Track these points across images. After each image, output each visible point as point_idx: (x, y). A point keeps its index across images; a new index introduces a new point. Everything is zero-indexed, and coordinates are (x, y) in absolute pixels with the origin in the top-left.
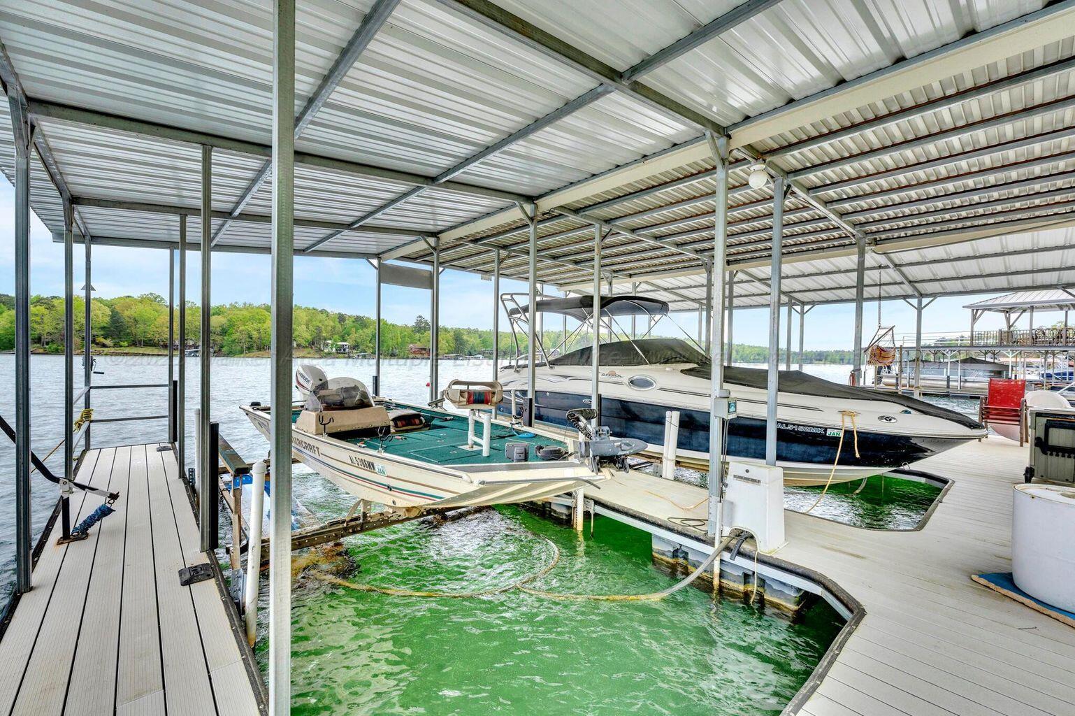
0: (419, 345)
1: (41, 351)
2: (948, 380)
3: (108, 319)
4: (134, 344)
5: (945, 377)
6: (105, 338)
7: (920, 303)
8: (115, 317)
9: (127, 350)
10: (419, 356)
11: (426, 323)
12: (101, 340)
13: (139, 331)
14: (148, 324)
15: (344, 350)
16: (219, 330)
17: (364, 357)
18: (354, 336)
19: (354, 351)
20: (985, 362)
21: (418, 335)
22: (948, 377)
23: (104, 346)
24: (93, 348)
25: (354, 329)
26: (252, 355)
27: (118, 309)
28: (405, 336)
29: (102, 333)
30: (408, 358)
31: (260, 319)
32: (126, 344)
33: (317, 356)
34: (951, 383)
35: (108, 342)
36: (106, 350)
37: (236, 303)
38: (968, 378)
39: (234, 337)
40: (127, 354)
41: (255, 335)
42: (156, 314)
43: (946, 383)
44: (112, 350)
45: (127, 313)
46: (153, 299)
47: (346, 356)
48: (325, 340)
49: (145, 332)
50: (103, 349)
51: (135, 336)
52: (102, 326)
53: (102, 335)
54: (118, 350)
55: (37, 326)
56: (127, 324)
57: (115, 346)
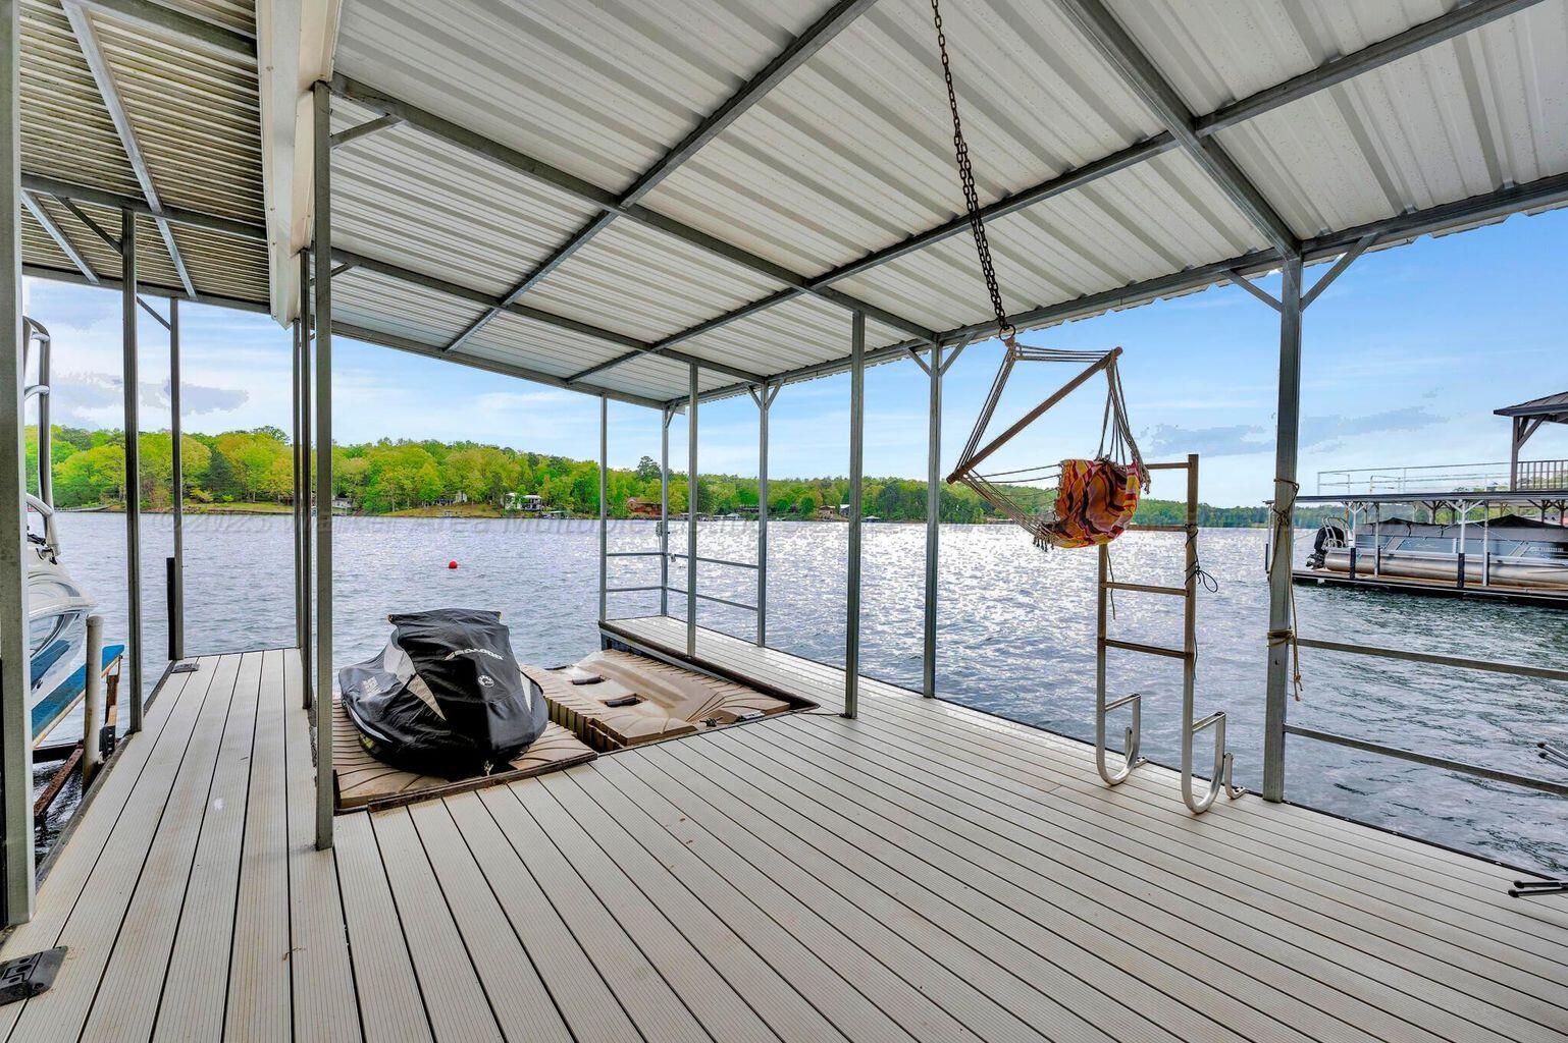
0: (643, 499)
1: (119, 508)
2: (1462, 561)
3: (206, 463)
4: (244, 497)
5: (1454, 555)
6: (202, 490)
7: (1293, 281)
8: (216, 458)
9: (233, 507)
10: (643, 515)
11: (655, 467)
12: (197, 492)
13: (249, 479)
14: (262, 469)
15: (535, 506)
16: (358, 478)
17: (563, 517)
18: (548, 485)
19: (548, 508)
20: (1541, 525)
21: (642, 485)
22: (1461, 556)
23: (202, 501)
24: (186, 504)
25: (548, 476)
26: (402, 513)
27: (220, 449)
28: (622, 486)
29: (199, 482)
30: (626, 518)
31: (416, 463)
32: (230, 498)
33: (494, 514)
34: (1467, 569)
35: (206, 495)
36: (202, 506)
37: (386, 439)
38: (1505, 558)
39: (378, 487)
41: (408, 484)
42: (273, 456)
43: (1455, 568)
44: (211, 506)
45: (233, 455)
46: (271, 434)
47: (537, 514)
48: (506, 491)
49: (258, 482)
50: (200, 505)
51: (244, 486)
52: (197, 473)
53: (199, 486)
54: (219, 507)
55: (112, 474)
56: (234, 471)
57: (215, 500)
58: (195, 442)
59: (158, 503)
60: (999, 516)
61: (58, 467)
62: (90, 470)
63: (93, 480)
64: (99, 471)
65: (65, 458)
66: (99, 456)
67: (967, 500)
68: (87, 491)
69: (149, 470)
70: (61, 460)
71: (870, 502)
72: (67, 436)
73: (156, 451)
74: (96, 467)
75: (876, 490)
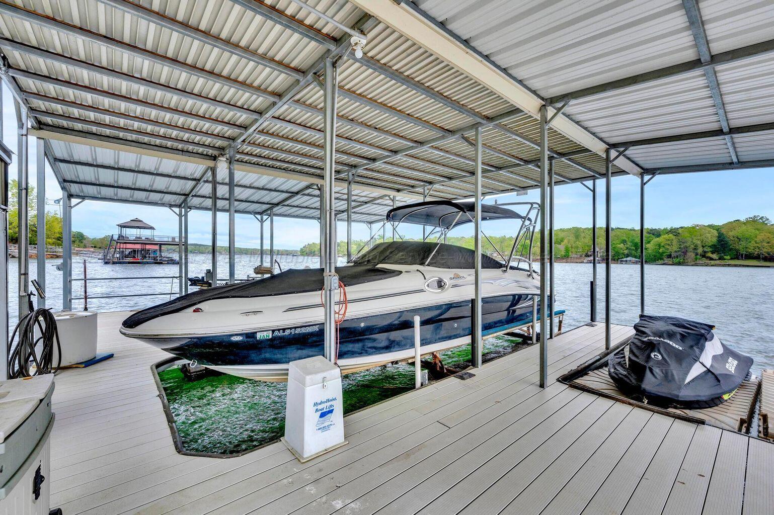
1: (671, 263)
3: (715, 240)
4: (737, 257)
6: (712, 254)
8: (721, 236)
9: (729, 262)
12: (710, 255)
13: (741, 247)
14: (749, 241)
23: (711, 259)
24: (703, 261)
27: (723, 231)
29: (711, 250)
32: (728, 257)
35: (715, 256)
36: (713, 262)
40: (729, 265)
42: (758, 232)
44: (718, 262)
45: (731, 234)
46: (757, 221)
49: (746, 248)
50: (710, 261)
51: (737, 251)
52: (710, 244)
53: (710, 251)
54: (722, 262)
55: (669, 248)
56: (731, 242)
57: (720, 259)
58: (709, 229)
59: (689, 260)
61: (648, 246)
62: (659, 245)
63: (661, 251)
64: (663, 246)
65: (650, 242)
66: (664, 240)
68: (657, 256)
69: (685, 244)
70: (649, 242)
72: (652, 232)
73: (689, 235)
74: (662, 244)
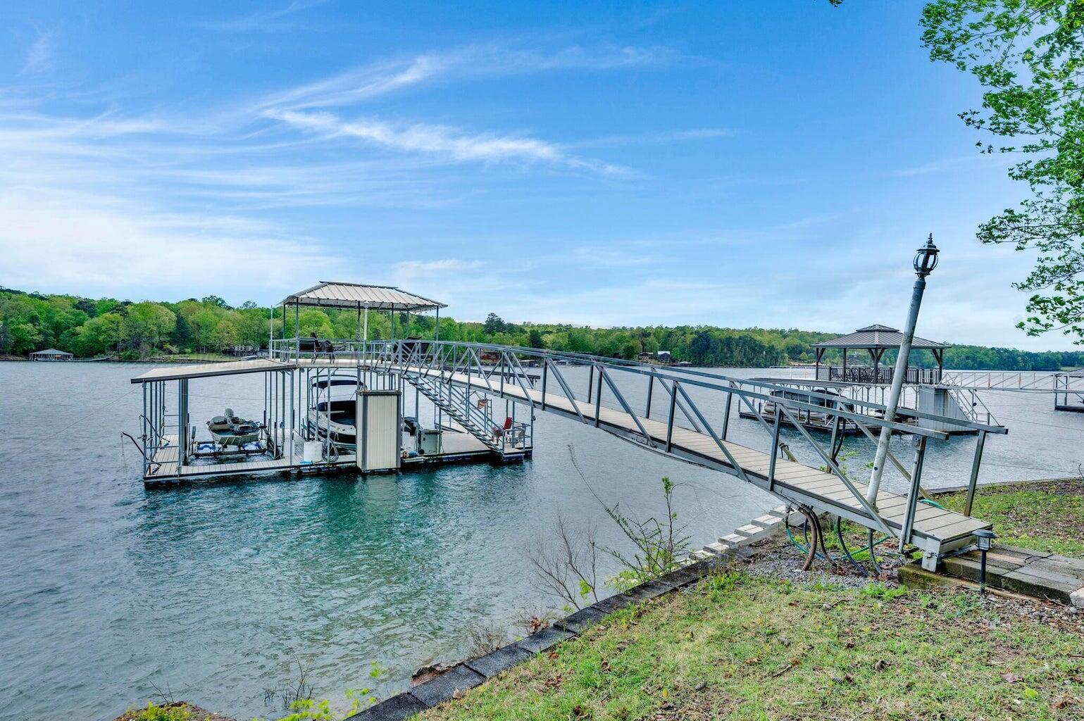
1: (117, 358)
3: (174, 325)
4: (198, 349)
6: (172, 344)
8: (180, 321)
9: (191, 357)
12: (168, 346)
13: (201, 336)
14: (210, 329)
23: (170, 352)
24: (159, 354)
29: (169, 339)
32: (189, 350)
35: (174, 349)
36: (172, 357)
40: (189, 361)
42: (217, 318)
44: (177, 357)
45: (191, 318)
46: (214, 303)
49: (207, 338)
50: (169, 356)
51: (198, 341)
52: (168, 331)
53: (169, 342)
54: (182, 357)
55: (113, 333)
56: (191, 330)
57: (180, 352)
58: (165, 309)
59: (143, 354)
60: (803, 361)
62: (99, 331)
63: (100, 338)
64: (105, 332)
65: (81, 322)
66: (106, 321)
67: (773, 346)
68: (96, 346)
69: (137, 330)
71: (684, 349)
72: (82, 306)
73: (141, 316)
74: (103, 328)
75: (690, 338)
